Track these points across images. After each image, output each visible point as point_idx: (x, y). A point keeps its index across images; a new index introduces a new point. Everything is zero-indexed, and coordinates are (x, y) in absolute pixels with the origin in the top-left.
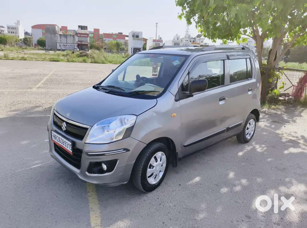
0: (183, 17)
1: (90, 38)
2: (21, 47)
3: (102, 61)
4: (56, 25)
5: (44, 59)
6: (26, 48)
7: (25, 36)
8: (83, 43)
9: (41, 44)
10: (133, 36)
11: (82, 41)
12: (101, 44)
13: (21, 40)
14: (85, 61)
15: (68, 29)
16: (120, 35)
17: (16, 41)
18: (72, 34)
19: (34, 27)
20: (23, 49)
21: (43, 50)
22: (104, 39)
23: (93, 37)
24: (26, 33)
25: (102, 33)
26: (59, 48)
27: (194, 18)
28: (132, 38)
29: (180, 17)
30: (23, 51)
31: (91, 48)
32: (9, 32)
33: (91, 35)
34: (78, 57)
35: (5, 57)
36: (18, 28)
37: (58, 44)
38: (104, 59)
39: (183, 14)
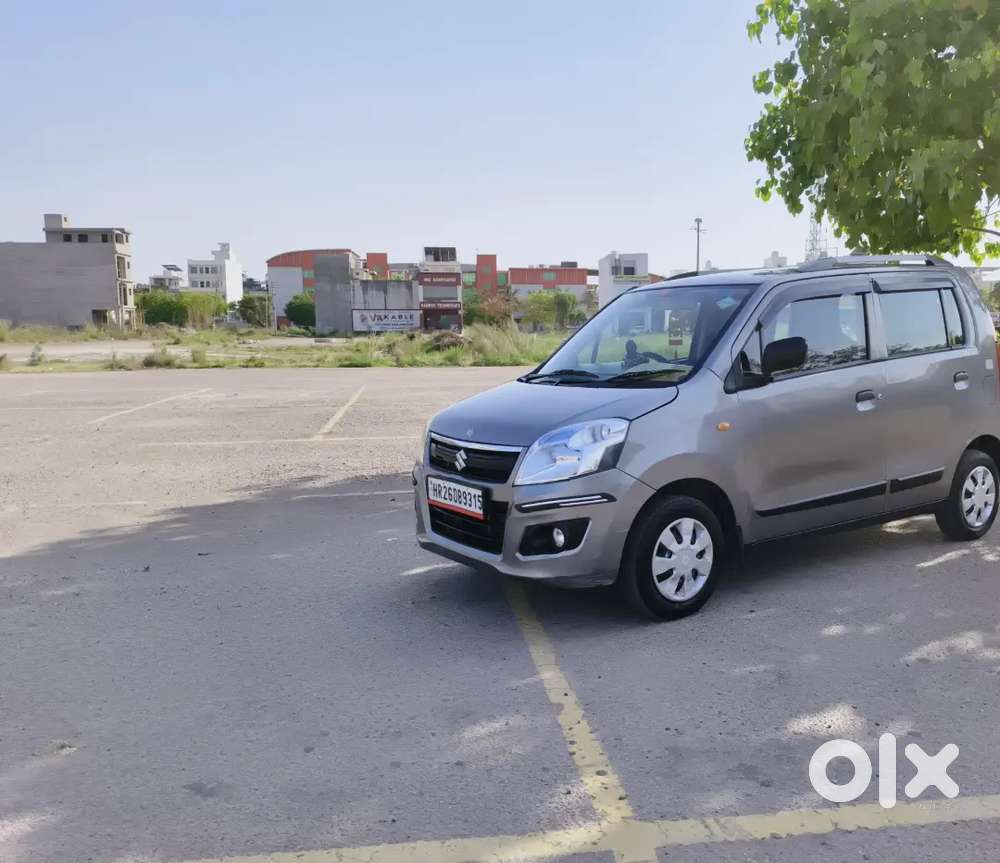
0: (773, 190)
1: (466, 286)
2: (233, 329)
3: (512, 356)
4: (349, 251)
5: (319, 360)
6: (250, 333)
7: (244, 292)
8: (440, 305)
9: (300, 317)
10: (615, 270)
11: (438, 300)
12: (503, 306)
13: (232, 306)
14: (453, 362)
15: (390, 261)
16: (570, 272)
17: (217, 313)
18: (402, 276)
19: (273, 263)
20: (241, 335)
21: (307, 336)
22: (514, 287)
23: (475, 284)
24: (249, 284)
25: (507, 269)
26: (358, 326)
27: (808, 193)
28: (612, 277)
29: (764, 191)
30: (244, 343)
31: (469, 320)
32: (194, 284)
33: (469, 278)
34: (427, 352)
35: (194, 361)
36: (223, 268)
37: (356, 315)
38: (516, 352)
39: (774, 181)
